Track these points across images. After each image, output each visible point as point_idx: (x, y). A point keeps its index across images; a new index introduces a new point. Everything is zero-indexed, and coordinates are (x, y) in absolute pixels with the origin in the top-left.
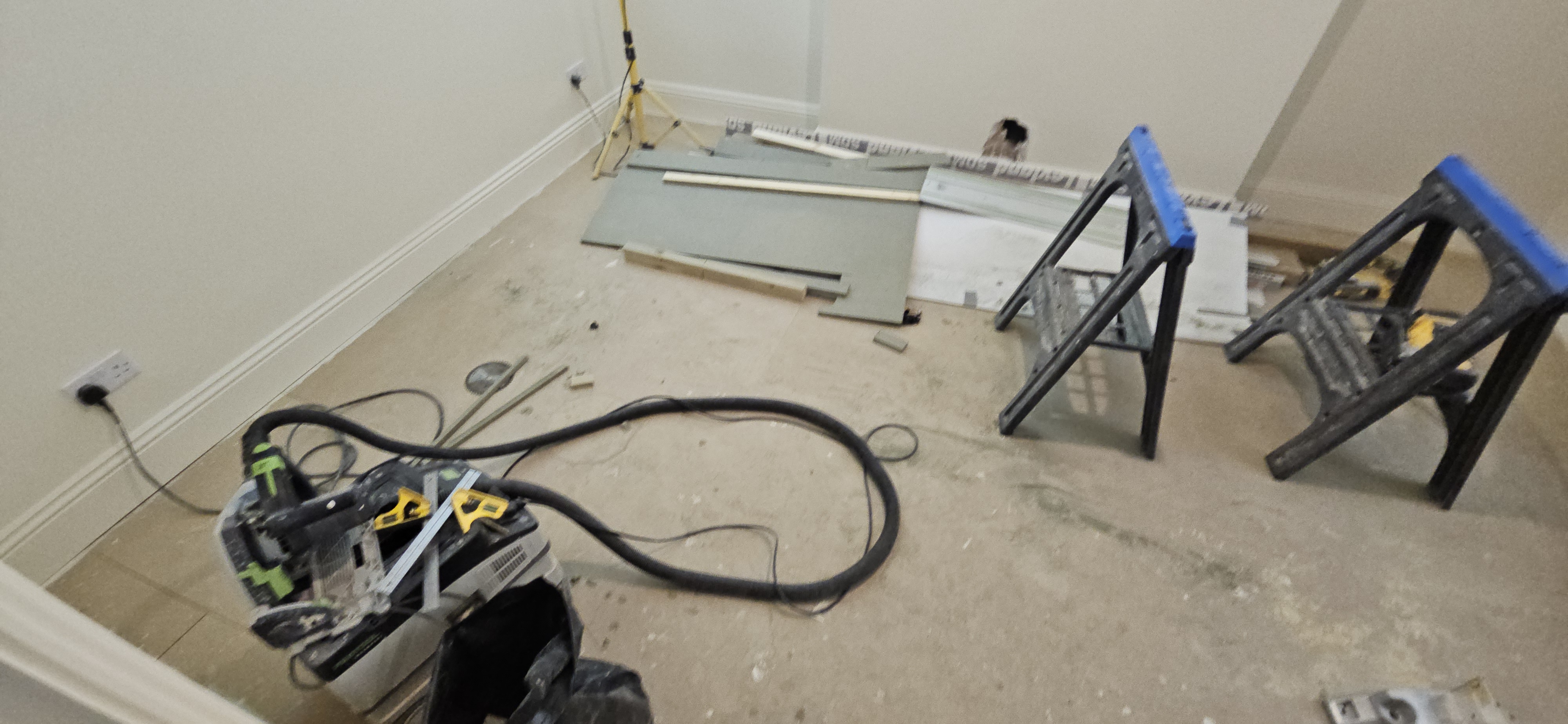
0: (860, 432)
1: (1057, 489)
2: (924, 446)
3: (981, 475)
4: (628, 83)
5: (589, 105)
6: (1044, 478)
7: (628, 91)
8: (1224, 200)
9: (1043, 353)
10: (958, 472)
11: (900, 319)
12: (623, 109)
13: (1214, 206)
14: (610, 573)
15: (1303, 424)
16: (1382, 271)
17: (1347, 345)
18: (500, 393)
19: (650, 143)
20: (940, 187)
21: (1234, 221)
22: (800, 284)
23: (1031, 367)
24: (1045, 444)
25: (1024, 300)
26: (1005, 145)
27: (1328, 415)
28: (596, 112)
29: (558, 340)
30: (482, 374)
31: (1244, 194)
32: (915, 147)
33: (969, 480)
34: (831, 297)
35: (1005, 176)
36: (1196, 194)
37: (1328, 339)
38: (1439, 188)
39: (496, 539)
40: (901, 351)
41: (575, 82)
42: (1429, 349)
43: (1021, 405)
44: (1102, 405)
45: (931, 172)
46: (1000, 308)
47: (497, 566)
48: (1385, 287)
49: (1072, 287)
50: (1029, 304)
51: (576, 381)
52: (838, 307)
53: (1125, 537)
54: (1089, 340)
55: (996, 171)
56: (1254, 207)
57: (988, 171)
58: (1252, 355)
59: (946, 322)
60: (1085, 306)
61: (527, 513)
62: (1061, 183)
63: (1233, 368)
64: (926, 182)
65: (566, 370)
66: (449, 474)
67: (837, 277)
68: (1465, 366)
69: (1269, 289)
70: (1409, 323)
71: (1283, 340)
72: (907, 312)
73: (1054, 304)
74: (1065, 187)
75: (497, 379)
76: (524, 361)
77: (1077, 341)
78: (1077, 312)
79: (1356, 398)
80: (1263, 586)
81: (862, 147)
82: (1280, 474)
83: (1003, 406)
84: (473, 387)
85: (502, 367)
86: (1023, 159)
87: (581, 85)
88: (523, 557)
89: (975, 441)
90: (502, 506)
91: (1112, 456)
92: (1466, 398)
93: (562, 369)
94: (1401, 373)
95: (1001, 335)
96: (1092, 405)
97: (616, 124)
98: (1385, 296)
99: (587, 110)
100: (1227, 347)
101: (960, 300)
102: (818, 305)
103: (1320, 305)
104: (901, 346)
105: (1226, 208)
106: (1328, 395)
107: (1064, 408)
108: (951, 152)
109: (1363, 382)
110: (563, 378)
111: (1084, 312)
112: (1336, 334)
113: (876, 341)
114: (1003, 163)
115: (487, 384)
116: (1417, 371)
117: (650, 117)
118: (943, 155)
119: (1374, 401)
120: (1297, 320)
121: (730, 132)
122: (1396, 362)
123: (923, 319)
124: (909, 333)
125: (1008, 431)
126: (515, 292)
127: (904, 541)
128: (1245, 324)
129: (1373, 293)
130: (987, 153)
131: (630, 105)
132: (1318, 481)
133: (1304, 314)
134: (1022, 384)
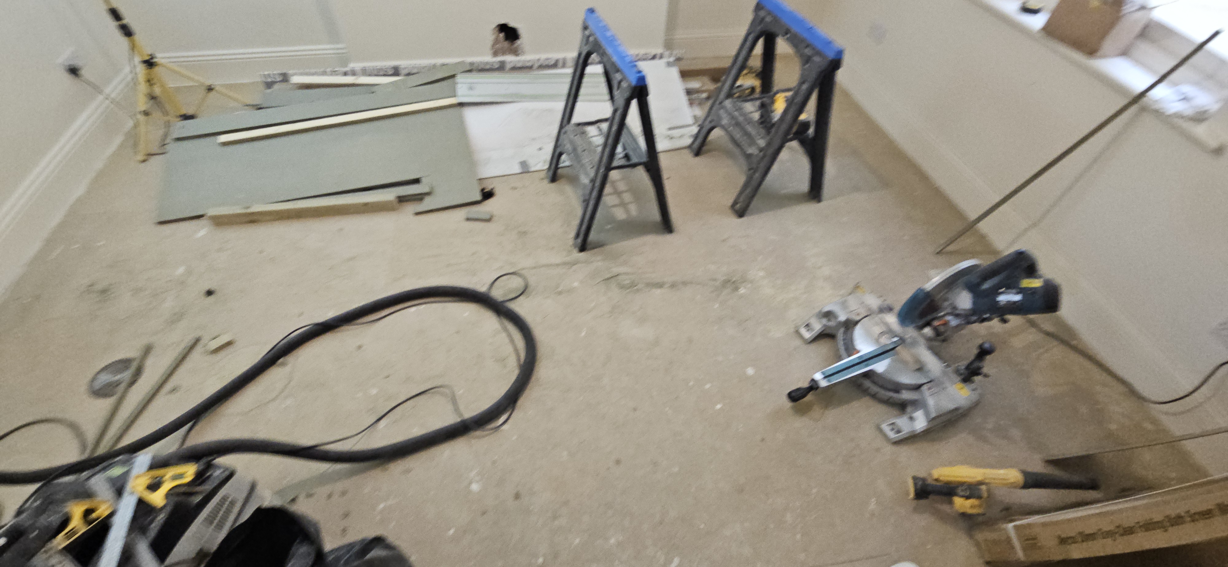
0: (482, 288)
1: (625, 274)
2: (532, 281)
3: (576, 284)
4: (137, 60)
5: (101, 92)
6: (616, 270)
7: (141, 70)
8: (659, 51)
9: (585, 186)
10: (560, 289)
11: (478, 197)
12: (143, 88)
13: (654, 57)
14: (323, 480)
15: (742, 179)
16: (754, 75)
17: (749, 123)
18: (134, 387)
19: (190, 112)
20: (471, 88)
21: (669, 64)
22: (389, 195)
23: (582, 199)
24: (607, 248)
25: (560, 154)
26: (506, 44)
27: (752, 170)
28: (113, 95)
29: (177, 318)
30: (105, 378)
31: (669, 45)
32: (439, 61)
33: (570, 291)
34: (419, 198)
35: (514, 69)
36: (642, 51)
37: (737, 124)
38: (762, 13)
39: (197, 499)
40: (489, 220)
41: (74, 71)
42: (786, 112)
43: (584, 227)
44: (633, 209)
45: (460, 79)
46: (547, 166)
47: (210, 520)
48: (756, 83)
49: (586, 135)
50: (564, 157)
51: (214, 344)
52: (428, 203)
53: (673, 286)
54: (609, 168)
55: (508, 66)
56: (678, 52)
57: (501, 67)
58: (705, 148)
59: (514, 188)
60: (598, 146)
61: (218, 467)
62: (555, 65)
63: (697, 159)
64: (459, 86)
65: (197, 341)
66: (116, 471)
67: (417, 181)
68: (803, 117)
69: (701, 103)
70: (773, 102)
71: (717, 133)
72: (483, 190)
73: (580, 150)
74: (559, 67)
75: (126, 375)
76: (148, 350)
77: (602, 170)
78: (595, 151)
79: (762, 154)
80: (752, 282)
81: (396, 72)
82: (741, 214)
83: (573, 234)
84: (101, 393)
85: (125, 363)
86: (523, 53)
87: (83, 72)
88: (232, 503)
89: (565, 264)
90: (189, 471)
91: (650, 239)
92: (808, 135)
93: (193, 341)
94: (777, 132)
95: (553, 185)
96: (627, 211)
97: (142, 104)
98: (758, 90)
99: (101, 97)
100: (690, 147)
101: (517, 169)
102: (411, 208)
103: (728, 103)
104: (488, 217)
105: (661, 57)
106: (748, 157)
107: (611, 220)
108: (469, 60)
109: (762, 143)
110: (199, 349)
111: (600, 149)
112: (741, 119)
113: (468, 219)
114: (510, 59)
115: (118, 384)
116: (784, 127)
117: (178, 89)
118: (462, 63)
119: (771, 151)
120: (720, 118)
121: (269, 85)
122: (774, 125)
123: (497, 191)
124: (489, 206)
125: (583, 248)
126: (104, 291)
127: (542, 350)
128: (695, 130)
129: (753, 89)
130: (495, 54)
131: (150, 81)
132: (759, 211)
133: (722, 112)
134: (579, 212)
